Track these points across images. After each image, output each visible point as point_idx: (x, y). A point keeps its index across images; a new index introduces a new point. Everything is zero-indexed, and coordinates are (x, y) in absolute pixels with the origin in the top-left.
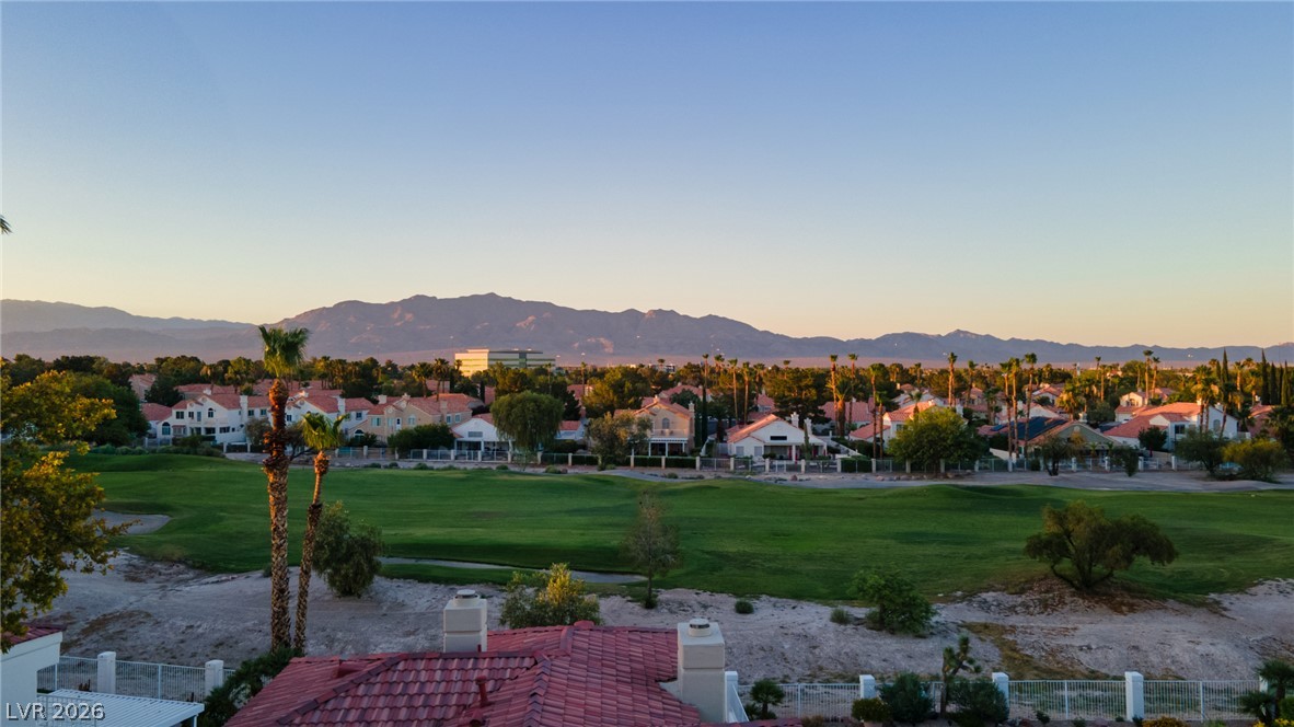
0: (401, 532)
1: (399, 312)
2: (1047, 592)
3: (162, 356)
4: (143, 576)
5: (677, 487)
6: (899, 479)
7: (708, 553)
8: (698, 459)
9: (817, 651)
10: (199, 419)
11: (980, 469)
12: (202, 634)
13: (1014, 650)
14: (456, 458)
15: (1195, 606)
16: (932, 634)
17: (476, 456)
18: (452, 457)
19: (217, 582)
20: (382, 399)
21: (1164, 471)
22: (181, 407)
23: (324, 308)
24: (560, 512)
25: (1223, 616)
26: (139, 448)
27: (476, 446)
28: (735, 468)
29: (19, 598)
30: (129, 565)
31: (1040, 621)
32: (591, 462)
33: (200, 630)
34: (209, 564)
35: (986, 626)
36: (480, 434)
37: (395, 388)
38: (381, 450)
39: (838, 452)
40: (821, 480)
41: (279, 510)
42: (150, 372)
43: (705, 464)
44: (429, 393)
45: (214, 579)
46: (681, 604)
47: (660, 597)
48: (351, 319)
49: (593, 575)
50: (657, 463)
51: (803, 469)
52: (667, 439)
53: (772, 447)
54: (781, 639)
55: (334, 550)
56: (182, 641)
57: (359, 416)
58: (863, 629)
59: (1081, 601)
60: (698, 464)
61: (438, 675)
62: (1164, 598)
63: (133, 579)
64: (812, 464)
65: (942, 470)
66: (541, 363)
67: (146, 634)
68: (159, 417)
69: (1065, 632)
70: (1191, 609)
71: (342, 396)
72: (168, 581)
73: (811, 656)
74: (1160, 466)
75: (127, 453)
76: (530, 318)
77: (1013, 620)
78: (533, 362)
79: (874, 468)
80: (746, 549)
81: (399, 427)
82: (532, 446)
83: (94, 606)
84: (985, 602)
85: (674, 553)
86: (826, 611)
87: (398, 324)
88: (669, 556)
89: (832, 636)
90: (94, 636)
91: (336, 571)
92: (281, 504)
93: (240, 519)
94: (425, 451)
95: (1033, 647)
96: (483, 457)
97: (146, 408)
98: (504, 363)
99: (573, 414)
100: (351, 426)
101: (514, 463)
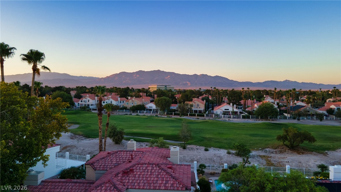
0: (130, 130)
1: (135, 75)
2: (282, 149)
3: (78, 86)
4: (74, 138)
5: (198, 121)
6: (256, 121)
7: (201, 137)
8: (205, 114)
9: (222, 160)
10: (86, 102)
11: (279, 118)
12: (86, 151)
13: (270, 162)
14: (146, 113)
15: (320, 153)
16: (250, 157)
17: (150, 113)
18: (145, 113)
19: (89, 140)
20: (129, 98)
21: (331, 120)
22: (82, 99)
23: (117, 74)
24: (168, 126)
25: (326, 156)
26: (73, 109)
27: (151, 110)
28: (214, 117)
29: (54, 137)
30: (71, 135)
31: (279, 156)
32: (178, 115)
33: (86, 150)
34: (88, 136)
35: (264, 156)
36: (152, 107)
37: (132, 95)
38: (128, 111)
39: (243, 113)
40: (236, 120)
41: (100, 124)
42: (75, 90)
43: (207, 115)
44: (141, 96)
45: (89, 139)
46: (192, 148)
47: (187, 147)
48: (123, 76)
49: (173, 141)
50: (195, 115)
51: (232, 117)
52: (198, 109)
53: (225, 112)
54: (214, 157)
55: (114, 133)
56: (82, 152)
57: (123, 102)
58: (234, 156)
59: (290, 151)
60: (205, 116)
61: (125, 154)
62: (312, 151)
63: (72, 139)
64: (234, 116)
65: (269, 118)
66: (170, 88)
67: (75, 150)
68: (77, 102)
69: (283, 158)
70: (319, 154)
71: (120, 97)
72: (79, 139)
73: (220, 161)
74: (330, 119)
75: (70, 110)
76: (169, 76)
77: (272, 155)
78: (168, 88)
79: (251, 118)
80: (211, 137)
81: (133, 105)
82: (164, 110)
83: (64, 144)
84: (266, 150)
85: (190, 136)
86: (226, 151)
87: (135, 78)
88: (189, 137)
89: (226, 157)
90: (64, 150)
91: (114, 138)
92: (101, 123)
93: (94, 126)
94: (138, 111)
95: (275, 161)
96: (152, 113)
97: (74, 99)
98: (160, 88)
99: (175, 102)
100: (121, 105)
101: (160, 114)
